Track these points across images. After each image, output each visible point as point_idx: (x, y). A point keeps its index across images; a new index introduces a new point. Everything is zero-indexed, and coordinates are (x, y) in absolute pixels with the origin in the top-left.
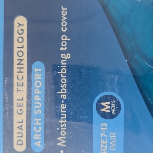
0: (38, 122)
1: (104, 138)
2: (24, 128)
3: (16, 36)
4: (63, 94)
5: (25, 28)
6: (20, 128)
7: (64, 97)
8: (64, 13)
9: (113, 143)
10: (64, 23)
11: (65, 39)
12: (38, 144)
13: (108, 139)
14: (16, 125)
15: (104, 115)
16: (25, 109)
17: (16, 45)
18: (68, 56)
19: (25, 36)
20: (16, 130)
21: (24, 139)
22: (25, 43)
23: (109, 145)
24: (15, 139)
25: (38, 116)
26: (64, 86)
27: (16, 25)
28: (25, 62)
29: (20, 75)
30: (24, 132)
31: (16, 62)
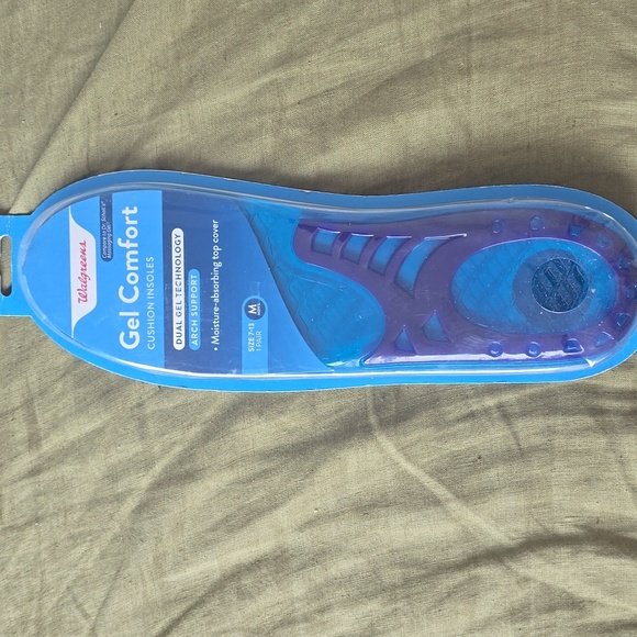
0: (194, 323)
1: (251, 336)
2: (183, 328)
3: (174, 246)
4: (216, 298)
5: (182, 239)
6: (179, 328)
7: (217, 300)
8: (215, 226)
9: (259, 341)
10: (216, 235)
11: (216, 249)
12: (195, 342)
13: (255, 336)
14: (175, 326)
15: (255, 317)
16: (183, 311)
17: (174, 254)
18: (219, 265)
19: (182, 246)
20: (175, 331)
21: (183, 338)
22: (182, 253)
23: (255, 342)
24: (175, 339)
25: (194, 318)
26: (216, 291)
27: (173, 236)
28: (182, 270)
29: (179, 281)
30: (183, 332)
31: (174, 270)
